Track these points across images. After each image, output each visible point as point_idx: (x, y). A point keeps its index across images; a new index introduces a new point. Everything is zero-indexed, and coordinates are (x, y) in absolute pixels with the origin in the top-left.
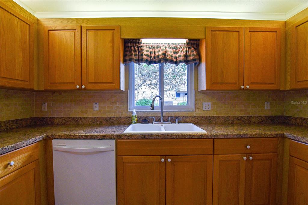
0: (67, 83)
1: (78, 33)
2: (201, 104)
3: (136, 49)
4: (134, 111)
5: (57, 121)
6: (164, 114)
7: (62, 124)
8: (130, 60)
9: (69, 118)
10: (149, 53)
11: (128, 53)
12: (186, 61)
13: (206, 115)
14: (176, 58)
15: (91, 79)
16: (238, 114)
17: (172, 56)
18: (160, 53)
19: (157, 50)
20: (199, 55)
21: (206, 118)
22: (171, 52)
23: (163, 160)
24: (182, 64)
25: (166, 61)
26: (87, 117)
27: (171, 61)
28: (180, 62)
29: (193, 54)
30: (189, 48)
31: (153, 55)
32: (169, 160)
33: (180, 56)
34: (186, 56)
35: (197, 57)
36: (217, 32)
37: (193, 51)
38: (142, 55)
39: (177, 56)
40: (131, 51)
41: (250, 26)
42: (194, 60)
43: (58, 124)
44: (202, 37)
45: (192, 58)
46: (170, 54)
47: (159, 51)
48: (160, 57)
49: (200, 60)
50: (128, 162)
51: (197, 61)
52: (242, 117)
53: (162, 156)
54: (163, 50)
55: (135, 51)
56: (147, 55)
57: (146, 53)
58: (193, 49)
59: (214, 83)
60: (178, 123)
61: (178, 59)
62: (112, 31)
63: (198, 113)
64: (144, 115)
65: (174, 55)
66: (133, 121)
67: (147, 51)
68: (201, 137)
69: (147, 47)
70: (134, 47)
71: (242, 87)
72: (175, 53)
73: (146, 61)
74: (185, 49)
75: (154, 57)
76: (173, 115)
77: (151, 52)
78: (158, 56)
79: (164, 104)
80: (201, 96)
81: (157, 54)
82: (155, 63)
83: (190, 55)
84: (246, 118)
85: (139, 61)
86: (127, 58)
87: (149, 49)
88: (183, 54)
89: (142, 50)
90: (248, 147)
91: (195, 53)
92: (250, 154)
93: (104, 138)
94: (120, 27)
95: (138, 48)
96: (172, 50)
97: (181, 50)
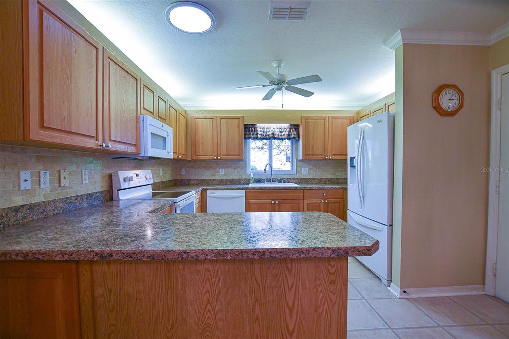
0: (207, 155)
1: (215, 121)
2: (301, 169)
3: (253, 129)
4: (251, 174)
5: (192, 182)
6: (273, 177)
7: (197, 185)
8: (249, 138)
9: (202, 180)
10: (262, 133)
11: (247, 133)
12: (289, 139)
13: (305, 178)
14: (282, 135)
15: (224, 152)
16: (329, 177)
17: (278, 135)
18: (270, 133)
19: (268, 130)
20: (298, 134)
21: (304, 179)
22: (278, 132)
23: (273, 202)
24: (286, 140)
25: (275, 138)
26: (215, 180)
27: (278, 139)
28: (285, 139)
29: (293, 133)
30: (291, 128)
31: (265, 134)
32: (277, 202)
33: (284, 135)
34: (289, 135)
35: (297, 136)
36: (309, 120)
37: (293, 131)
38: (257, 134)
39: (283, 134)
40: (249, 131)
41: (332, 116)
42: (294, 138)
43: (193, 185)
44: (300, 124)
45: (293, 136)
46: (278, 133)
47: (269, 131)
48: (270, 136)
49: (299, 137)
50: (253, 204)
51: (297, 139)
52: (331, 179)
53: (272, 200)
54: (272, 130)
55: (252, 131)
56: (261, 135)
57: (260, 133)
58: (294, 129)
59: (307, 155)
60: (284, 183)
61: (283, 137)
62: (238, 120)
63: (298, 176)
64: (258, 178)
65: (280, 134)
66: (251, 182)
67: (261, 131)
68: (296, 188)
69: (260, 128)
70: (251, 128)
71: (326, 157)
72: (281, 132)
73: (261, 138)
74: (288, 130)
75: (266, 136)
76: (280, 178)
77: (264, 132)
78: (269, 135)
79: (273, 170)
80: (301, 163)
81: (268, 133)
82: (267, 139)
83: (292, 134)
84: (335, 180)
85: (255, 138)
86: (247, 136)
87: (262, 130)
88: (287, 133)
89: (257, 131)
90: (325, 195)
91: (295, 133)
92: (326, 199)
93: (238, 189)
94: (243, 117)
95: (254, 128)
96: (278, 130)
97: (285, 130)
